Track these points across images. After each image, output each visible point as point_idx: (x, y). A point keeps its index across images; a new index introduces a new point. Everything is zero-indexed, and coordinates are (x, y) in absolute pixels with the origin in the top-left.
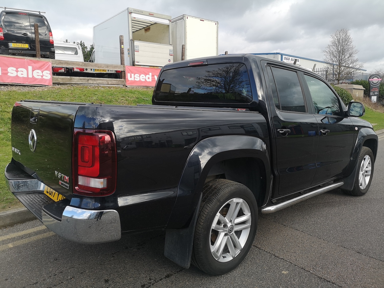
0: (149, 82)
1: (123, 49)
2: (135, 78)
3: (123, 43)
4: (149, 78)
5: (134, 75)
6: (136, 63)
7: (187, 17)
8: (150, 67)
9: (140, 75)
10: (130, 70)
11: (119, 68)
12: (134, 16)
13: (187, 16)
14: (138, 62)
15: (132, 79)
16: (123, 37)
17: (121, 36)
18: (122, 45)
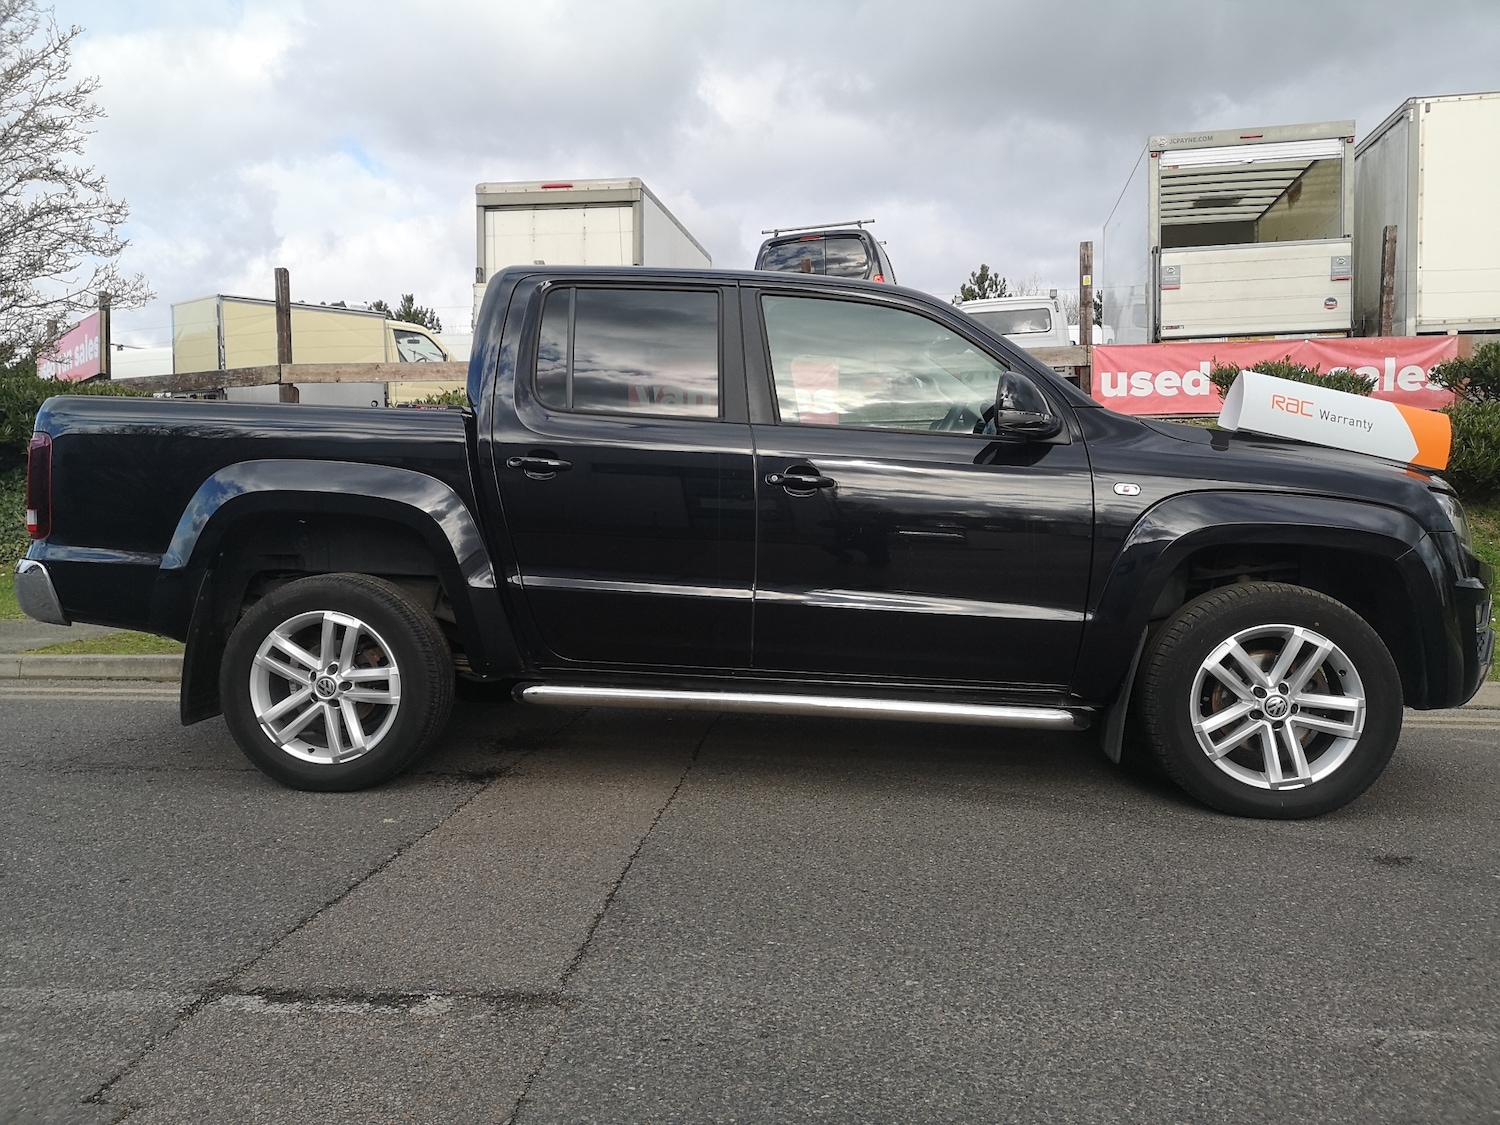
0: (1199, 397)
1: (1089, 290)
2: (1130, 387)
3: (1091, 267)
4: (1196, 383)
5: (1129, 377)
6: (1165, 333)
7: (1428, 105)
8: (1232, 340)
9: (1155, 375)
10: (1111, 361)
11: (1067, 358)
12: (1171, 161)
13: (1427, 101)
14: (1172, 327)
15: (1121, 391)
16: (1092, 246)
17: (1086, 246)
18: (1084, 277)
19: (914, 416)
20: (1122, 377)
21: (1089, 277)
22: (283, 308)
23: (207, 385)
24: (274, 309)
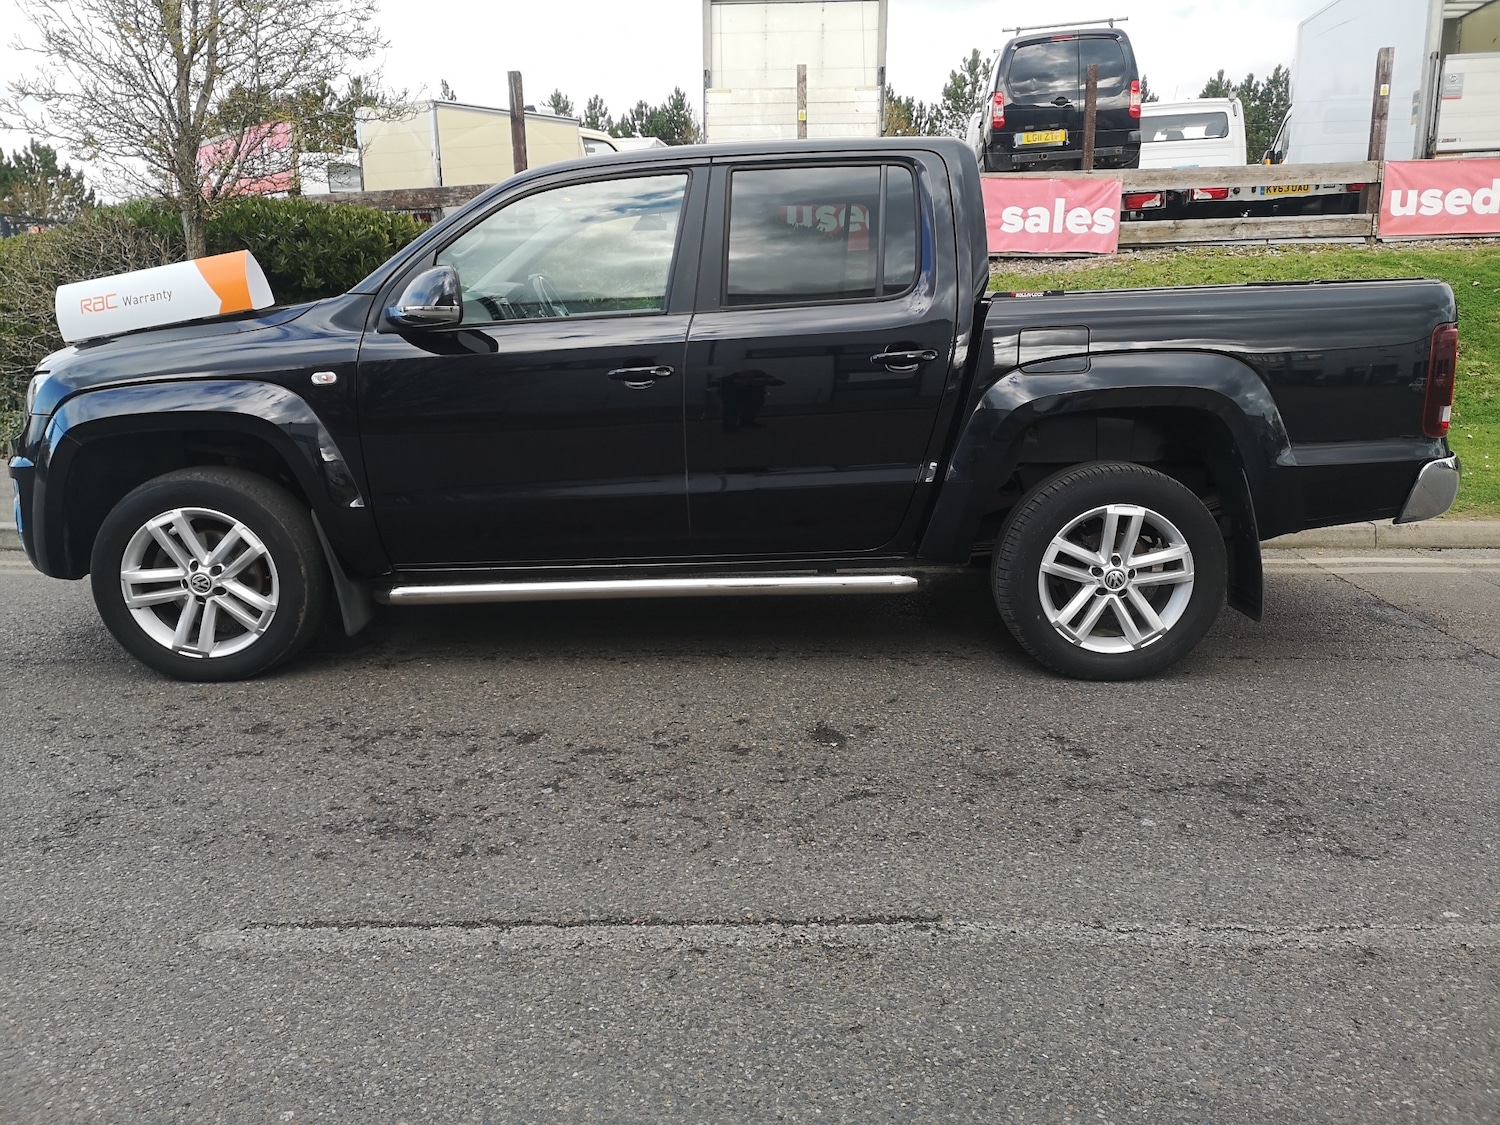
0: (1486, 216)
1: (1386, 100)
2: (1419, 205)
4: (1487, 201)
5: (1419, 195)
6: (1440, 147)
9: (1446, 193)
10: (1403, 178)
11: (1358, 175)
14: (1448, 141)
15: (1410, 210)
16: (1393, 53)
17: (1387, 52)
18: (1382, 86)
19: (1196, 236)
20: (1412, 194)
21: (1387, 86)
22: (518, 116)
23: (428, 203)
24: (509, 120)
